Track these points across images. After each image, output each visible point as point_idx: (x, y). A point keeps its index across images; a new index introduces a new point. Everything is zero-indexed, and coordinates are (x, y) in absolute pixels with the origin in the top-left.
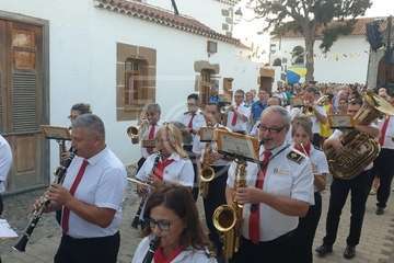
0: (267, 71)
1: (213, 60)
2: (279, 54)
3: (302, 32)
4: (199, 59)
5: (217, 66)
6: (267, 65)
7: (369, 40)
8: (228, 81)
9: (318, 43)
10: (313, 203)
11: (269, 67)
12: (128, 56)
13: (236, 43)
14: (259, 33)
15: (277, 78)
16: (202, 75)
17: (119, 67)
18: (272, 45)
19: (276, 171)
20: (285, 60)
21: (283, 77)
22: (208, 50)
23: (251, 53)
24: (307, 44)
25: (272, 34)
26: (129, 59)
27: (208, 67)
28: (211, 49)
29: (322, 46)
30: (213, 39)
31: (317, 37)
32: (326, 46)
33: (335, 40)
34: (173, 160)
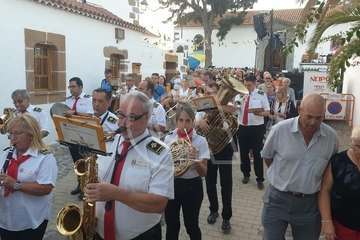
0: (171, 56)
1: (121, 46)
2: (182, 42)
3: (201, 22)
4: (108, 45)
5: (126, 52)
6: (171, 51)
7: (257, 30)
8: (137, 66)
9: (215, 32)
10: (173, 197)
11: (173, 54)
12: (38, 42)
13: (142, 30)
14: (164, 22)
15: (180, 63)
16: (112, 60)
17: (27, 53)
18: (176, 34)
19: (134, 162)
20: (187, 47)
21: (185, 62)
22: (117, 37)
23: (157, 40)
24: (206, 32)
25: (175, 23)
26: (38, 45)
27: (116, 53)
28: (119, 36)
29: (218, 35)
30: (121, 27)
31: (214, 27)
32: (222, 35)
33: (229, 29)
34: (29, 156)
